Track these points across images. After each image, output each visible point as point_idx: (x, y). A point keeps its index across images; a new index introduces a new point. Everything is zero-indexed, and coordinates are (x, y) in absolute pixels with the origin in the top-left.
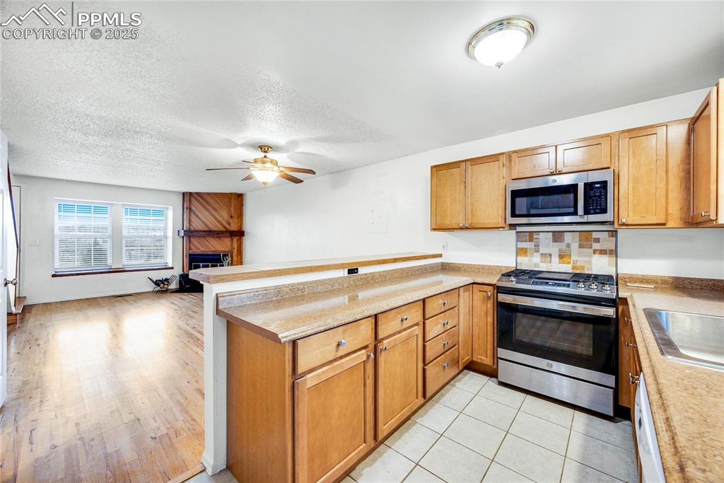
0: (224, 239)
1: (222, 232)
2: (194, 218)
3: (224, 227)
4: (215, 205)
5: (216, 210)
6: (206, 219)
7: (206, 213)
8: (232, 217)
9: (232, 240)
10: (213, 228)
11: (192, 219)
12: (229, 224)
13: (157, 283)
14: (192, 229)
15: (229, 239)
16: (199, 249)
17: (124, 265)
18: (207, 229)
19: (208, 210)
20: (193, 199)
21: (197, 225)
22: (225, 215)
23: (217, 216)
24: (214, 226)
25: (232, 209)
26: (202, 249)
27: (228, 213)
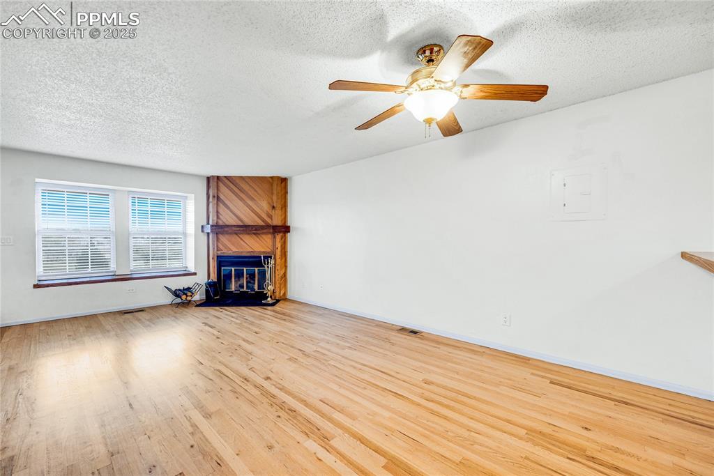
0: (264, 236)
1: (262, 228)
2: (222, 209)
3: (263, 221)
4: (251, 193)
5: (252, 199)
6: (238, 211)
7: (240, 203)
8: (274, 207)
9: (275, 237)
10: (249, 222)
11: (221, 211)
12: (270, 217)
13: (176, 293)
14: (221, 223)
15: (270, 236)
16: (231, 250)
17: (131, 271)
18: (242, 224)
19: (241, 199)
20: (221, 185)
21: (228, 218)
22: (265, 205)
23: (255, 207)
24: (250, 219)
25: (275, 198)
26: (235, 250)
27: (269, 203)
